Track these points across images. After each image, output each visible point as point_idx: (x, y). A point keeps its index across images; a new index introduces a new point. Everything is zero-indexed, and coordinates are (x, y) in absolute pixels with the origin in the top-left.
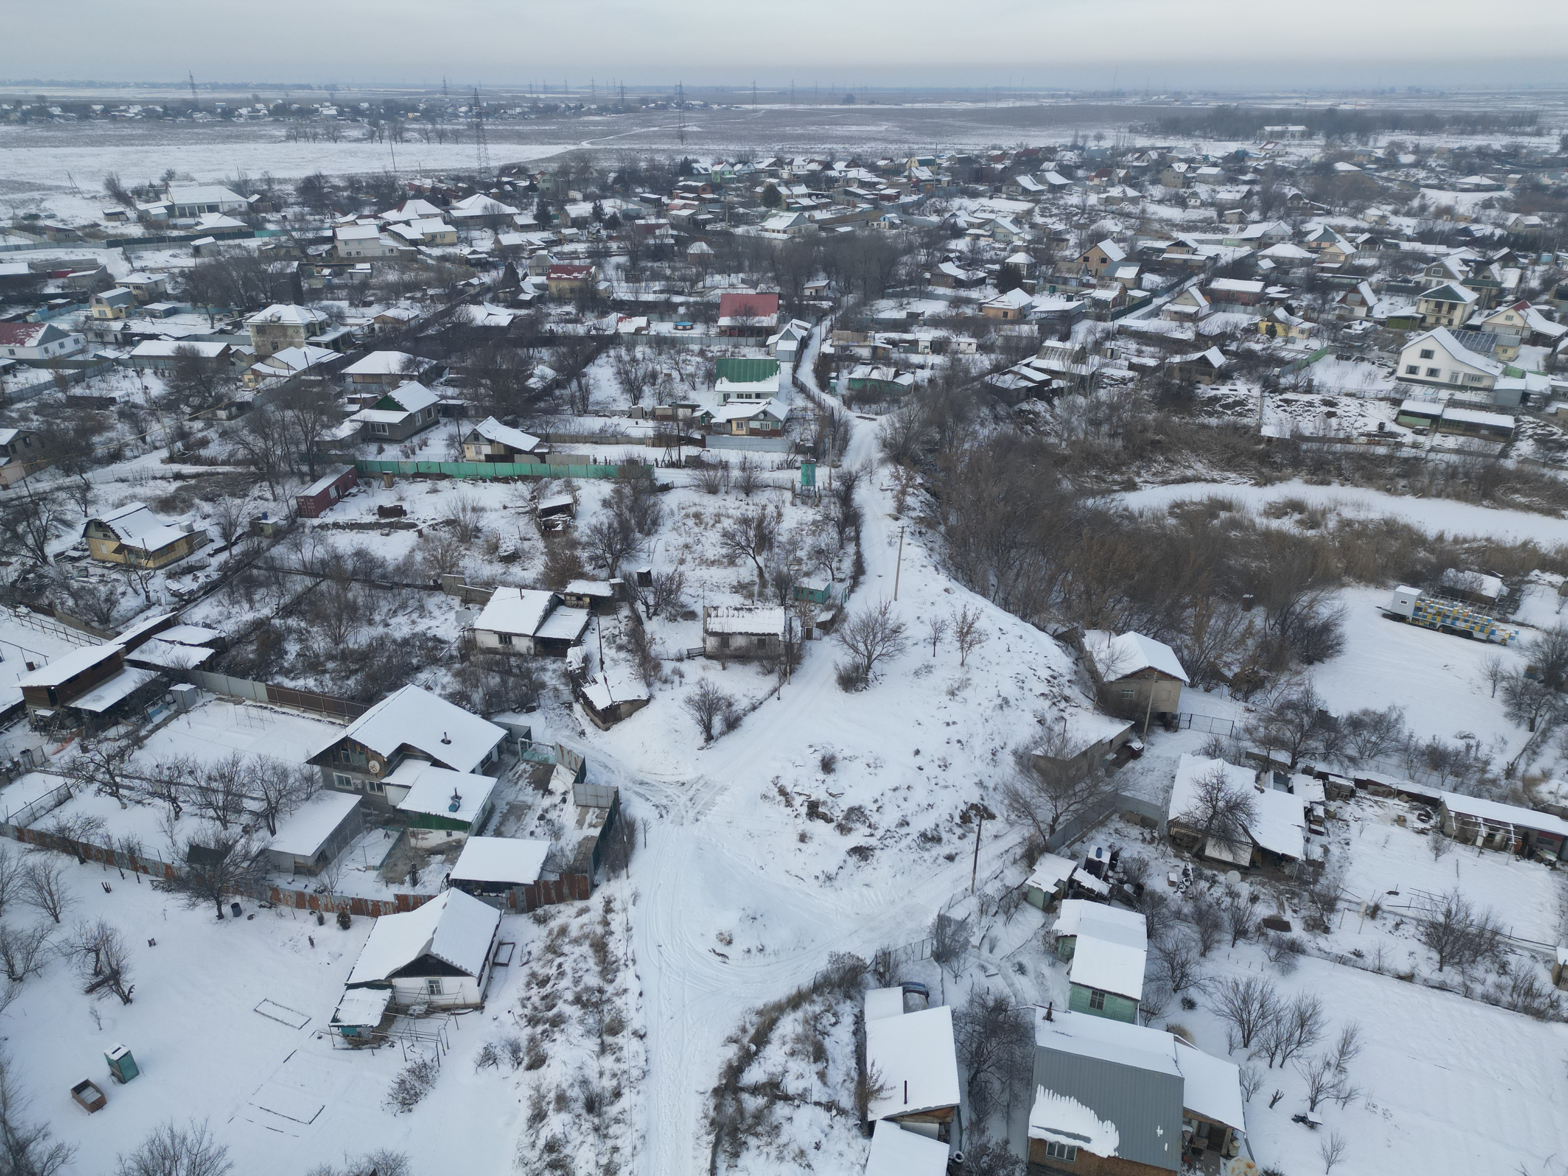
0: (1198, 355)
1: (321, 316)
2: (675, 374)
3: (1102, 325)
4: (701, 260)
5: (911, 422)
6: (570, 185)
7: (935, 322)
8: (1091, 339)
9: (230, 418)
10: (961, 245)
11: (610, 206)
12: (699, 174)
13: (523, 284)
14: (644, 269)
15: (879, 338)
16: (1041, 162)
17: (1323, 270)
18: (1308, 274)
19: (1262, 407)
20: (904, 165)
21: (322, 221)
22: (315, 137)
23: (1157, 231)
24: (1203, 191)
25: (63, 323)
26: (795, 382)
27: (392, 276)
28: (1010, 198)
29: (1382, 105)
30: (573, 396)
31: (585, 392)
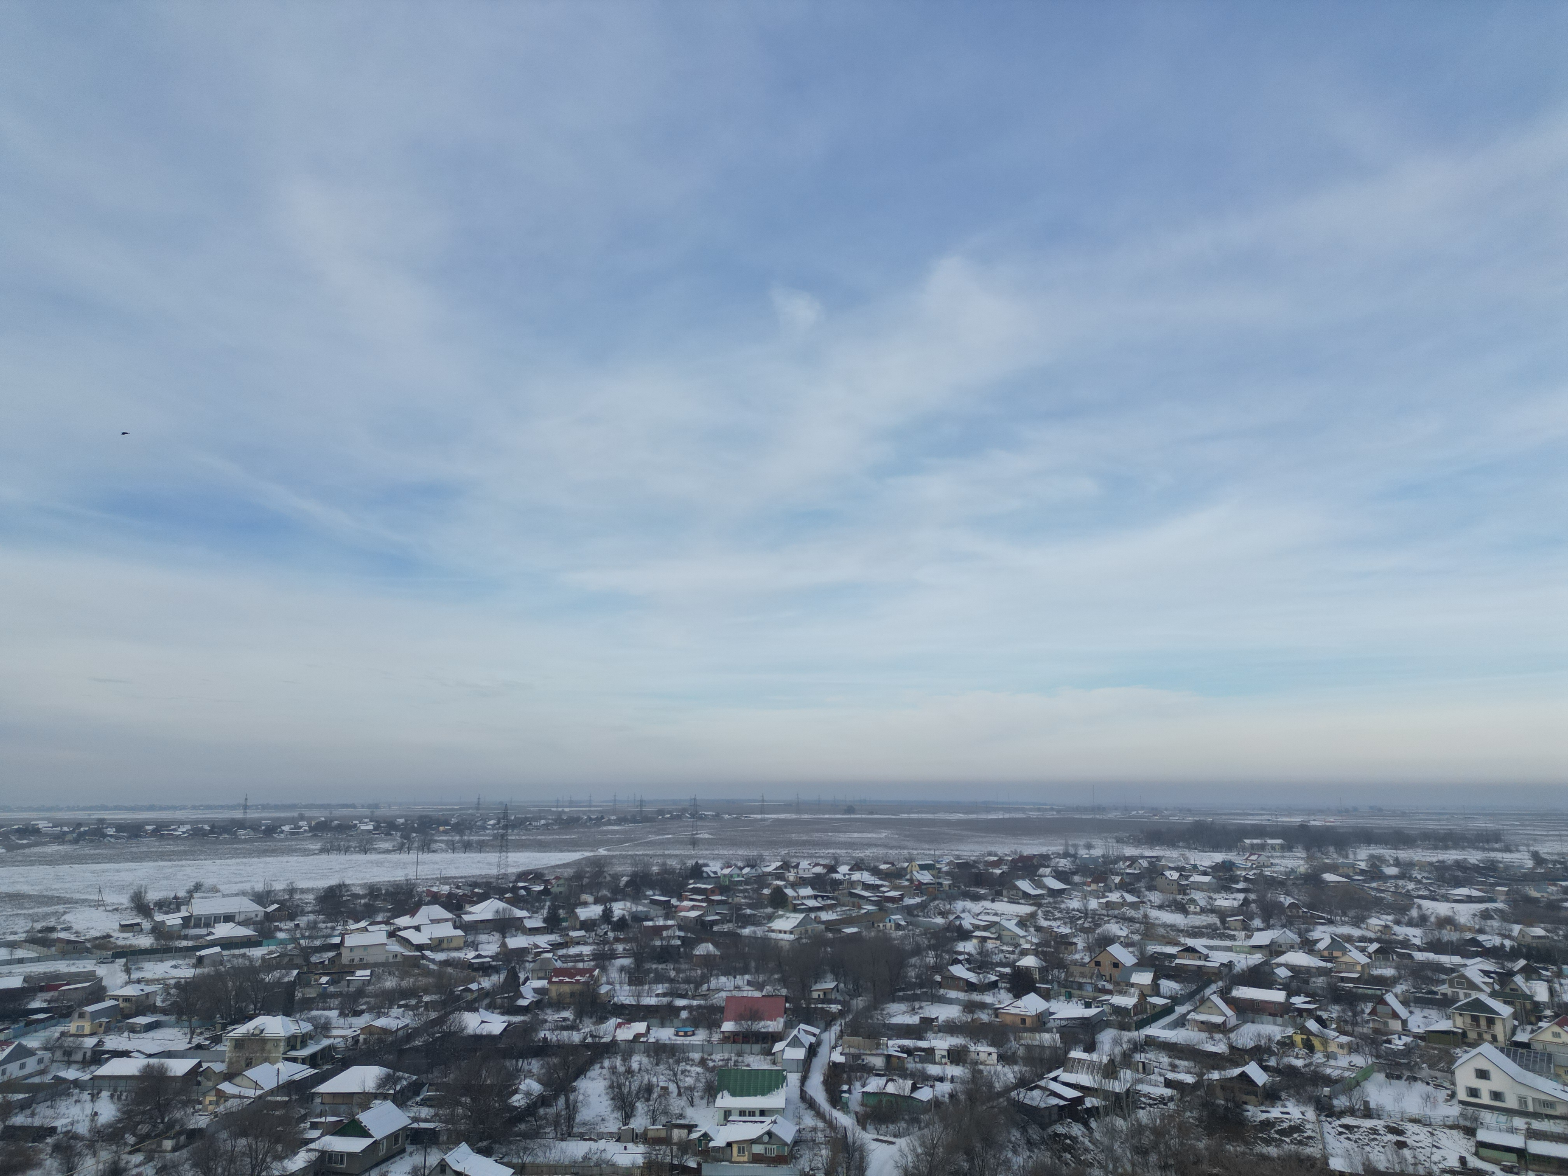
0: (1237, 1071)
1: (306, 1027)
2: (673, 1087)
3: (1127, 1035)
4: (707, 961)
5: (934, 1147)
6: (583, 889)
7: (950, 1028)
8: (1118, 1050)
9: (175, 1150)
10: (968, 947)
11: (619, 909)
12: (709, 876)
13: (523, 989)
14: (649, 971)
15: (893, 1046)
16: (1037, 868)
17: (1343, 979)
18: (1329, 984)
19: (1322, 1133)
20: (905, 869)
21: (333, 928)
22: (347, 850)
23: (1163, 936)
24: (1200, 897)
25: (32, 1042)
26: (804, 1097)
27: (390, 983)
28: (1012, 901)
29: (1350, 822)
30: (558, 1115)
31: (572, 1109)
